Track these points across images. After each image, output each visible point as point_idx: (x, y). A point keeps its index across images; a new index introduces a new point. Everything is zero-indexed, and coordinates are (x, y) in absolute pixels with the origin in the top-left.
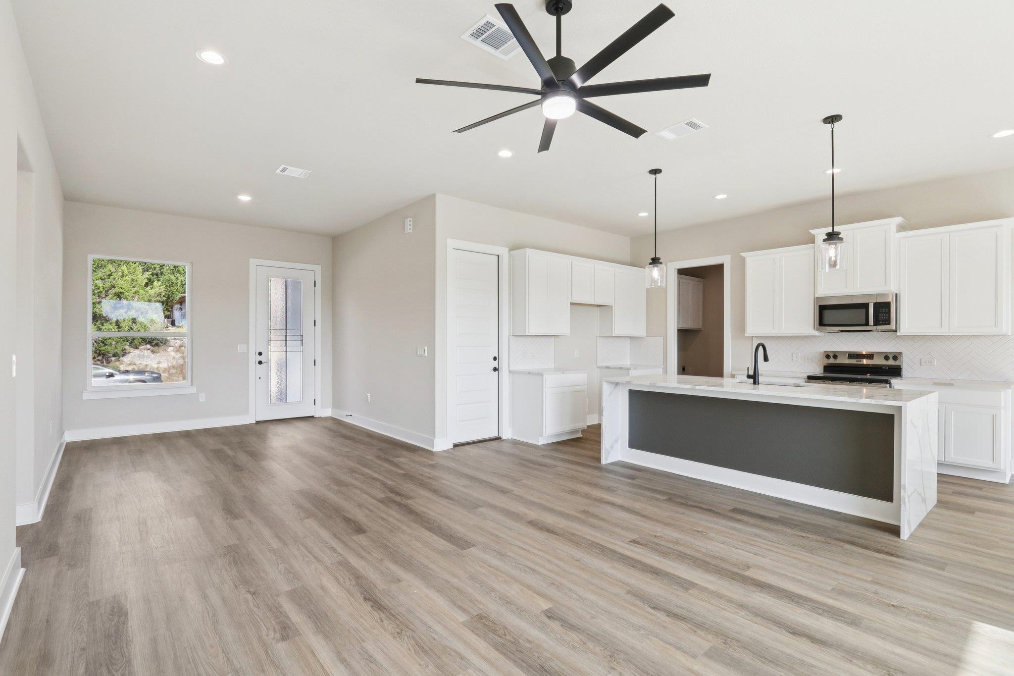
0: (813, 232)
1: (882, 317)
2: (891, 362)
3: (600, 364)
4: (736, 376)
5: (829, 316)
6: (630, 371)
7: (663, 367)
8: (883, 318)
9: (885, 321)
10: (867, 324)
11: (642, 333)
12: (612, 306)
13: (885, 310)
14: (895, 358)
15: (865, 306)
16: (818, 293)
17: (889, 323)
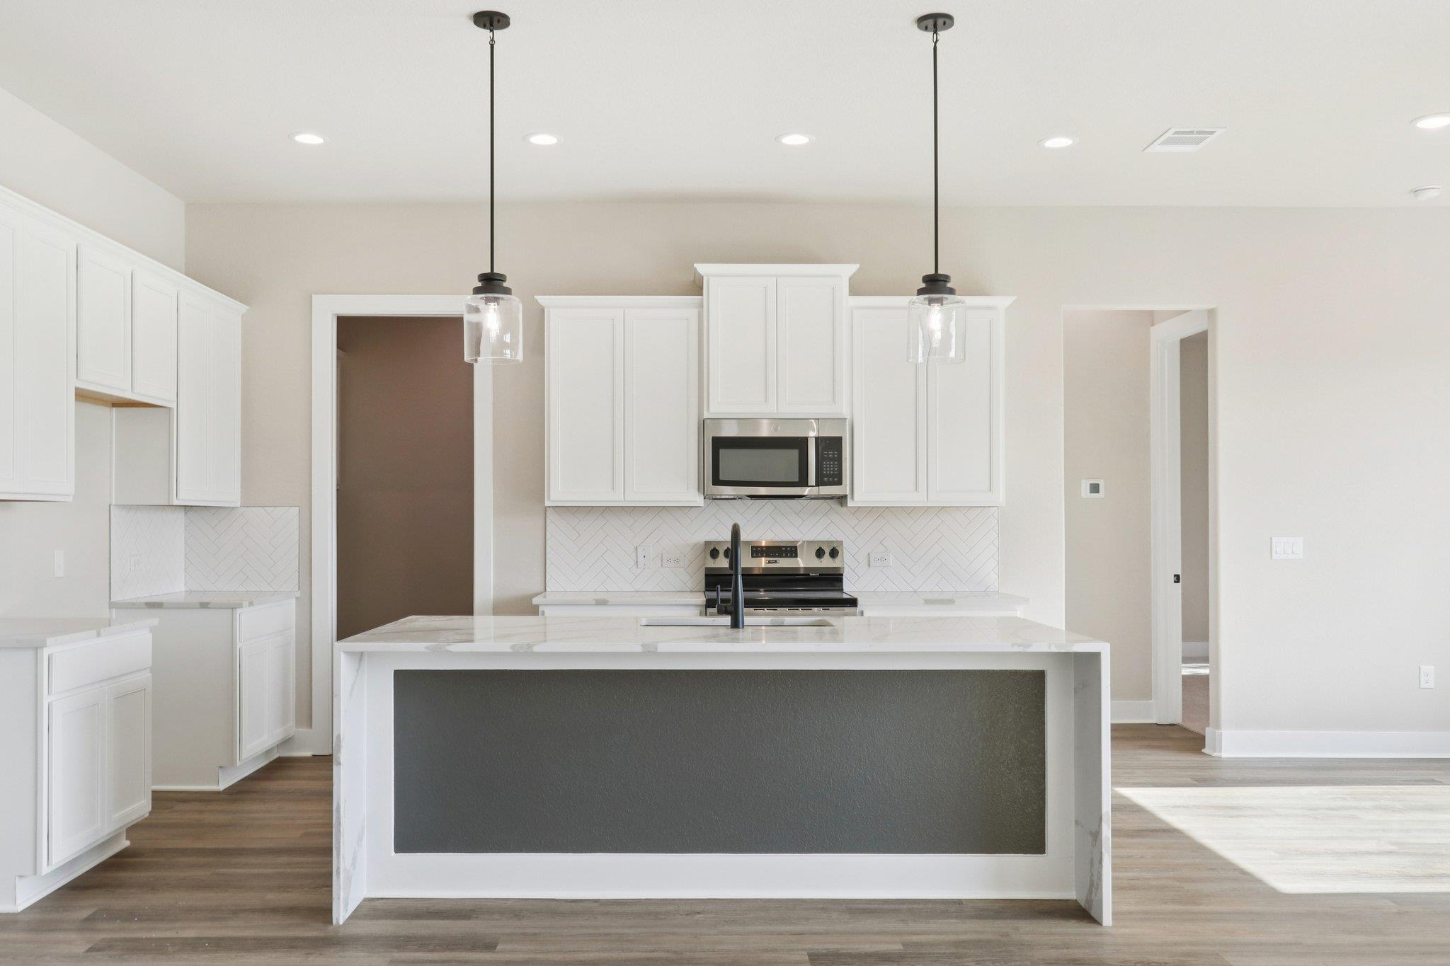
0: (702, 268)
1: (829, 467)
2: (827, 562)
3: (117, 597)
4: (541, 609)
5: (732, 462)
6: (239, 611)
7: (298, 594)
8: (830, 471)
9: (833, 476)
10: (803, 482)
11: (230, 495)
12: (169, 409)
13: (833, 454)
14: (834, 553)
15: (799, 444)
16: (711, 409)
17: (839, 483)
